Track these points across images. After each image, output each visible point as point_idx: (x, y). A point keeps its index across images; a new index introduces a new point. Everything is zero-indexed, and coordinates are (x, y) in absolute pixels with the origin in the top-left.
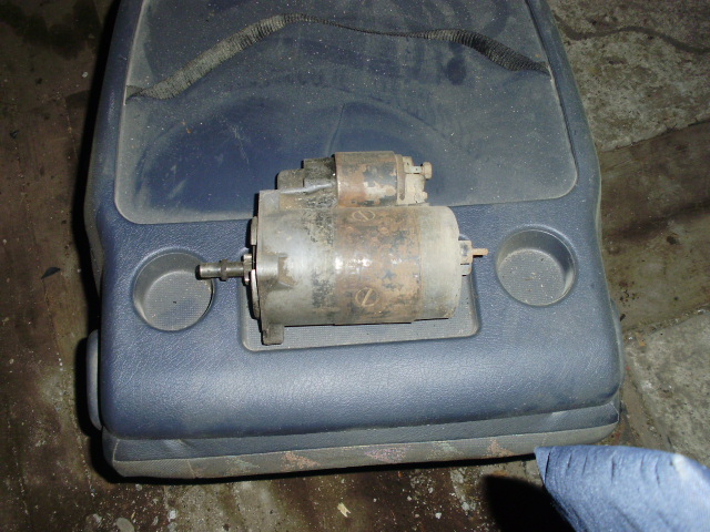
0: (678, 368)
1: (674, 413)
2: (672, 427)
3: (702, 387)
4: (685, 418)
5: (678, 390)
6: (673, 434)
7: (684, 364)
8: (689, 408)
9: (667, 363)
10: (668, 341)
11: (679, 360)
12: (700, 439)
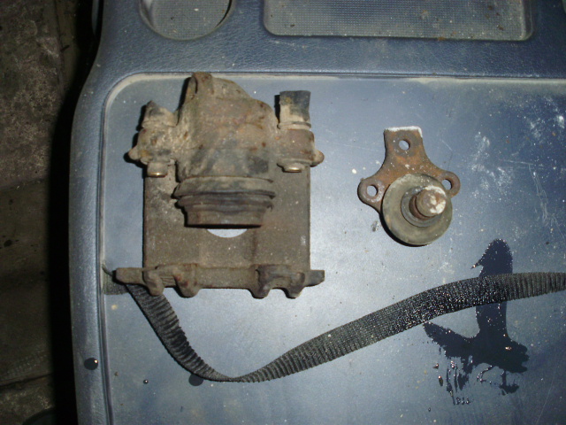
0: (31, 139)
1: (47, 100)
2: (52, 90)
3: (15, 122)
4: (38, 94)
5: (37, 120)
6: (53, 84)
7: (24, 142)
8: (32, 104)
9: (39, 146)
10: (32, 165)
11: (28, 145)
12: (32, 77)
